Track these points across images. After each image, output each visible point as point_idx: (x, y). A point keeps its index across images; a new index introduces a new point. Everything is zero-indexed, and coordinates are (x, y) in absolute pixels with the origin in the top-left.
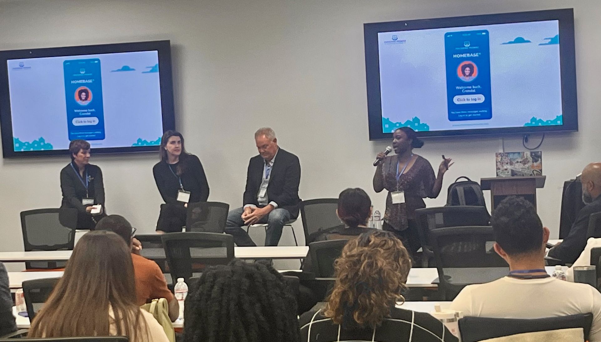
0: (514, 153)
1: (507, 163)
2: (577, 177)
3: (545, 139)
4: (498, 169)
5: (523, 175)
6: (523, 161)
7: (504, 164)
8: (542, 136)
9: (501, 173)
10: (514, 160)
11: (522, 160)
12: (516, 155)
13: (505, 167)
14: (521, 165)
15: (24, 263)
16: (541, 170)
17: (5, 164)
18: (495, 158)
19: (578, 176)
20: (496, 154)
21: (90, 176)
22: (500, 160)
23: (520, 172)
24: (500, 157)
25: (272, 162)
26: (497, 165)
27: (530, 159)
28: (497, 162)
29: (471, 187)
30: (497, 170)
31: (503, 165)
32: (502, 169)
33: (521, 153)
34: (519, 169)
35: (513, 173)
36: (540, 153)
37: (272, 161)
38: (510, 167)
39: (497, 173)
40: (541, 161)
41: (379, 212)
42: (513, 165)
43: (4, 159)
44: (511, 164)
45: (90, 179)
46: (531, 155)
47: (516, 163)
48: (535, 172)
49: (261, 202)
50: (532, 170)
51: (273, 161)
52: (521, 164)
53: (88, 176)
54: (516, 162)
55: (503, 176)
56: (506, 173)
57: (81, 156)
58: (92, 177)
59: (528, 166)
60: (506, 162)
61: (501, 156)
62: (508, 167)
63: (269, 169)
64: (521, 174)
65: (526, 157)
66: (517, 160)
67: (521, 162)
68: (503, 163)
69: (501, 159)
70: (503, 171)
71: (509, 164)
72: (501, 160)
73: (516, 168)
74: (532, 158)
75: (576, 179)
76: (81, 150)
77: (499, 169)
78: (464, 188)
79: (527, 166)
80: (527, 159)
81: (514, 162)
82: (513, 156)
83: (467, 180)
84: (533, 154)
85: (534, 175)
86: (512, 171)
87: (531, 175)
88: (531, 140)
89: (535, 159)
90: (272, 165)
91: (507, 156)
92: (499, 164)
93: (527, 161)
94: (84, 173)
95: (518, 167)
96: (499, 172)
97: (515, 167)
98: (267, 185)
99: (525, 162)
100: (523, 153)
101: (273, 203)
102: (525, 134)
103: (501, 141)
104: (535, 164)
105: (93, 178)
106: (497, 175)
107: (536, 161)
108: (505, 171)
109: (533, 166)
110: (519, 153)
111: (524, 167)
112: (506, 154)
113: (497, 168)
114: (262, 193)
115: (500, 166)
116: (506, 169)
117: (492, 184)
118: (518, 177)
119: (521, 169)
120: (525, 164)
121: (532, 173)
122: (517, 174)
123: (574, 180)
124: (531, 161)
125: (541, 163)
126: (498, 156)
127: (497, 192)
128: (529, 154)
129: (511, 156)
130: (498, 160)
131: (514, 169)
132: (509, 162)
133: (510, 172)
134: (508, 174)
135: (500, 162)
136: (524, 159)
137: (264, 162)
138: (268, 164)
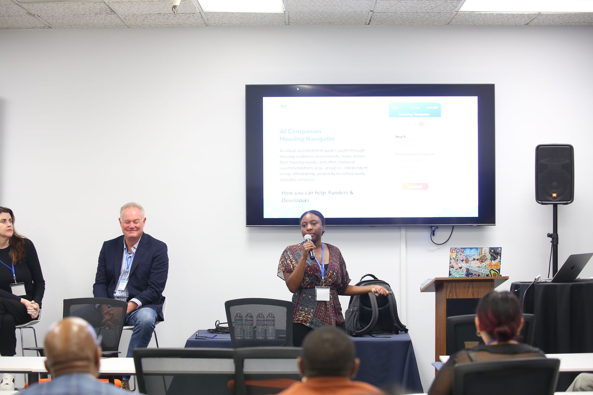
0: (471, 249)
1: (462, 261)
2: (535, 279)
5: (479, 275)
7: (459, 261)
9: (455, 272)
10: (471, 256)
11: (479, 258)
12: (473, 250)
13: (460, 265)
14: (478, 263)
16: (499, 270)
18: (449, 254)
19: (537, 278)
20: (451, 248)
22: (454, 257)
23: (476, 271)
24: (455, 253)
25: (135, 248)
26: (450, 263)
27: (489, 256)
28: (451, 259)
30: (450, 269)
31: (458, 263)
33: (479, 249)
34: (475, 268)
35: (468, 273)
36: (500, 249)
37: (134, 246)
38: (465, 265)
39: (450, 271)
40: (500, 259)
42: (469, 263)
44: (467, 261)
46: (490, 251)
47: (472, 261)
48: (492, 272)
50: (490, 270)
51: (136, 246)
52: (478, 261)
55: (457, 275)
56: (460, 273)
59: (485, 264)
60: (462, 259)
62: (463, 265)
63: (130, 257)
64: (477, 274)
65: (484, 254)
66: (474, 257)
67: (477, 260)
68: (458, 260)
69: (456, 255)
70: (456, 269)
71: (464, 262)
72: (456, 257)
74: (491, 255)
75: (535, 281)
77: (453, 268)
80: (485, 256)
81: (471, 259)
82: (470, 252)
83: (372, 279)
84: (492, 251)
85: (491, 276)
86: (468, 270)
87: (487, 275)
88: (438, 233)
89: (494, 256)
90: (134, 251)
91: (463, 252)
92: (453, 261)
93: (486, 258)
95: (474, 266)
96: (452, 271)
97: (471, 265)
99: (482, 260)
100: (481, 249)
103: (403, 233)
104: (494, 262)
106: (450, 274)
107: (495, 259)
108: (459, 270)
109: (490, 265)
110: (477, 248)
111: (481, 265)
112: (463, 250)
113: (450, 266)
115: (454, 264)
116: (461, 268)
117: (445, 284)
118: (474, 277)
119: (478, 268)
120: (483, 262)
121: (489, 273)
122: (472, 274)
123: (531, 282)
124: (489, 259)
125: (500, 261)
126: (452, 253)
127: (450, 295)
128: (488, 250)
129: (467, 252)
130: (452, 256)
131: (470, 268)
132: (464, 259)
133: (465, 272)
134: (463, 273)
135: (454, 259)
136: (482, 257)
137: (125, 247)
138: (128, 251)
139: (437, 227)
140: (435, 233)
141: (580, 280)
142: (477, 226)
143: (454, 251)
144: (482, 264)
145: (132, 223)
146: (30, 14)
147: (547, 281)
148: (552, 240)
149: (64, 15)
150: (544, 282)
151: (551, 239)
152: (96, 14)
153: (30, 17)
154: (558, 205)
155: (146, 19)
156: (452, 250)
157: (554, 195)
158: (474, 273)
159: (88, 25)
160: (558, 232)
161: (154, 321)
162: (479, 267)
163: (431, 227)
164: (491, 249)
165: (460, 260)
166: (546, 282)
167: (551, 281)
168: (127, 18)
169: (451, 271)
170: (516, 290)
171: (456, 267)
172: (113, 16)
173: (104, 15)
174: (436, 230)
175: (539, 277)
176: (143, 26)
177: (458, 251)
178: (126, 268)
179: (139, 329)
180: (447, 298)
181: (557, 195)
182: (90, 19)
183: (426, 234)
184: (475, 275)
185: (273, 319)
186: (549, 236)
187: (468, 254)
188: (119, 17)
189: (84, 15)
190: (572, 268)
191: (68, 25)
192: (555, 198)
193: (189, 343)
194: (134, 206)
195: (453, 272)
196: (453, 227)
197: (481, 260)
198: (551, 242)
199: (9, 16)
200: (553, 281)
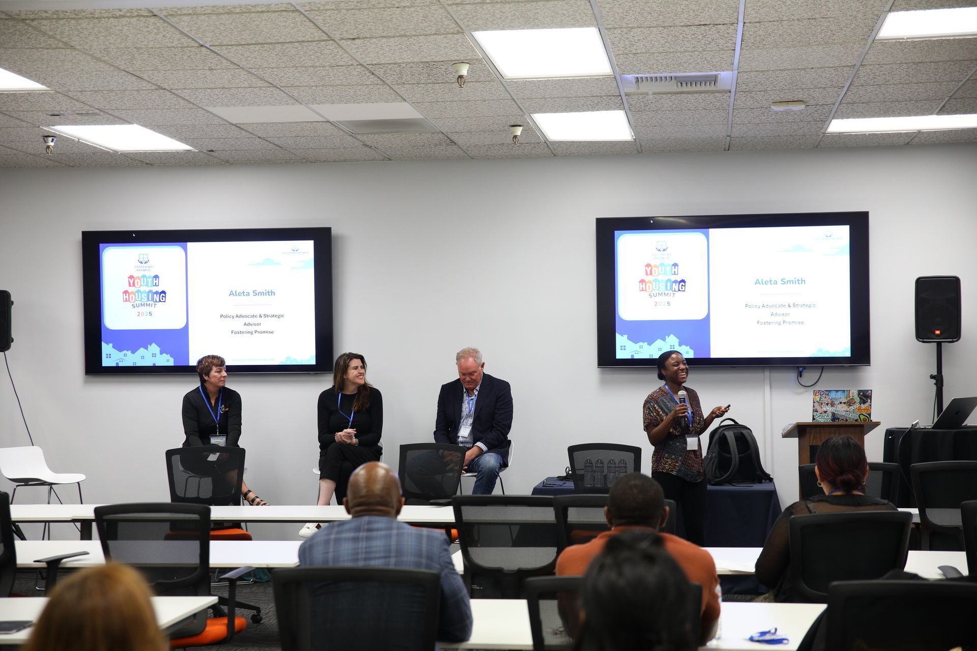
0: (837, 391)
1: (827, 404)
2: (912, 425)
4: (815, 411)
5: (846, 420)
6: (848, 402)
7: (823, 404)
9: (819, 416)
10: (837, 400)
11: (846, 401)
12: (839, 393)
13: (825, 409)
14: (845, 407)
16: (870, 415)
18: (812, 397)
20: (814, 391)
21: (223, 406)
22: (818, 400)
23: (842, 416)
24: (819, 396)
25: (477, 391)
26: (814, 406)
27: (858, 400)
28: (814, 402)
30: (813, 413)
31: (822, 406)
33: (846, 392)
34: (842, 412)
35: (834, 417)
36: (870, 392)
37: (476, 388)
38: (831, 408)
39: (813, 416)
40: (871, 403)
42: (835, 406)
44: (833, 405)
45: (223, 409)
46: (859, 394)
47: (838, 404)
48: (862, 417)
49: (462, 443)
50: (859, 414)
51: (478, 389)
52: (845, 405)
53: (221, 405)
54: (838, 402)
55: (821, 420)
56: (825, 418)
57: (215, 377)
58: (226, 407)
59: (853, 408)
61: (820, 395)
62: (828, 408)
63: (472, 399)
64: (844, 419)
65: (851, 397)
66: (841, 400)
67: (844, 403)
68: (822, 404)
69: (821, 398)
70: (821, 413)
71: (829, 405)
72: (820, 400)
73: (838, 411)
74: (860, 398)
75: (912, 428)
76: (214, 369)
80: (853, 399)
81: (836, 403)
82: (836, 395)
83: (732, 423)
84: (862, 394)
85: (861, 421)
86: (833, 414)
87: (856, 420)
89: (863, 400)
90: (476, 393)
91: (828, 395)
92: (816, 404)
93: (854, 402)
94: (216, 401)
95: (841, 410)
97: (837, 409)
98: (470, 421)
99: (850, 403)
100: (848, 391)
101: (479, 444)
104: (863, 406)
105: (227, 409)
106: (814, 419)
107: (864, 402)
108: (824, 414)
109: (859, 409)
110: (844, 391)
111: (848, 410)
112: (827, 393)
113: (813, 410)
114: (465, 431)
115: (817, 407)
116: (825, 412)
117: (808, 430)
118: (841, 422)
119: (845, 412)
120: (851, 406)
121: (858, 418)
122: (838, 419)
123: (907, 429)
124: (858, 402)
125: (871, 405)
126: (816, 395)
127: (814, 441)
128: (856, 393)
129: (833, 395)
130: (816, 399)
131: (836, 412)
132: (830, 402)
133: (830, 417)
134: (828, 418)
135: (818, 402)
136: (849, 400)
139: (805, 368)
140: (803, 374)
141: (966, 427)
142: (850, 366)
143: (817, 394)
144: (850, 408)
146: (367, 146)
147: (927, 427)
148: (936, 381)
149: (402, 147)
150: (922, 429)
151: (934, 381)
152: (436, 145)
153: (367, 149)
154: (943, 344)
155: (489, 150)
156: (815, 393)
157: (938, 332)
158: (841, 418)
159: (429, 157)
160: (943, 374)
161: (499, 467)
162: (847, 411)
163: (798, 367)
164: (859, 391)
165: (825, 403)
166: (925, 428)
167: (931, 427)
168: (469, 149)
169: (815, 415)
170: (890, 437)
171: (820, 410)
172: (454, 147)
173: (444, 146)
174: (804, 371)
175: (917, 423)
176: (488, 157)
177: (822, 393)
179: (482, 476)
180: (811, 444)
181: (940, 332)
182: (431, 151)
183: (793, 375)
184: (842, 420)
185: (625, 465)
186: (932, 377)
187: (834, 397)
188: (461, 148)
189: (423, 146)
190: (957, 413)
191: (409, 157)
192: (938, 335)
193: (536, 491)
195: (817, 416)
196: (823, 367)
198: (935, 384)
199: (344, 148)
200: (933, 428)
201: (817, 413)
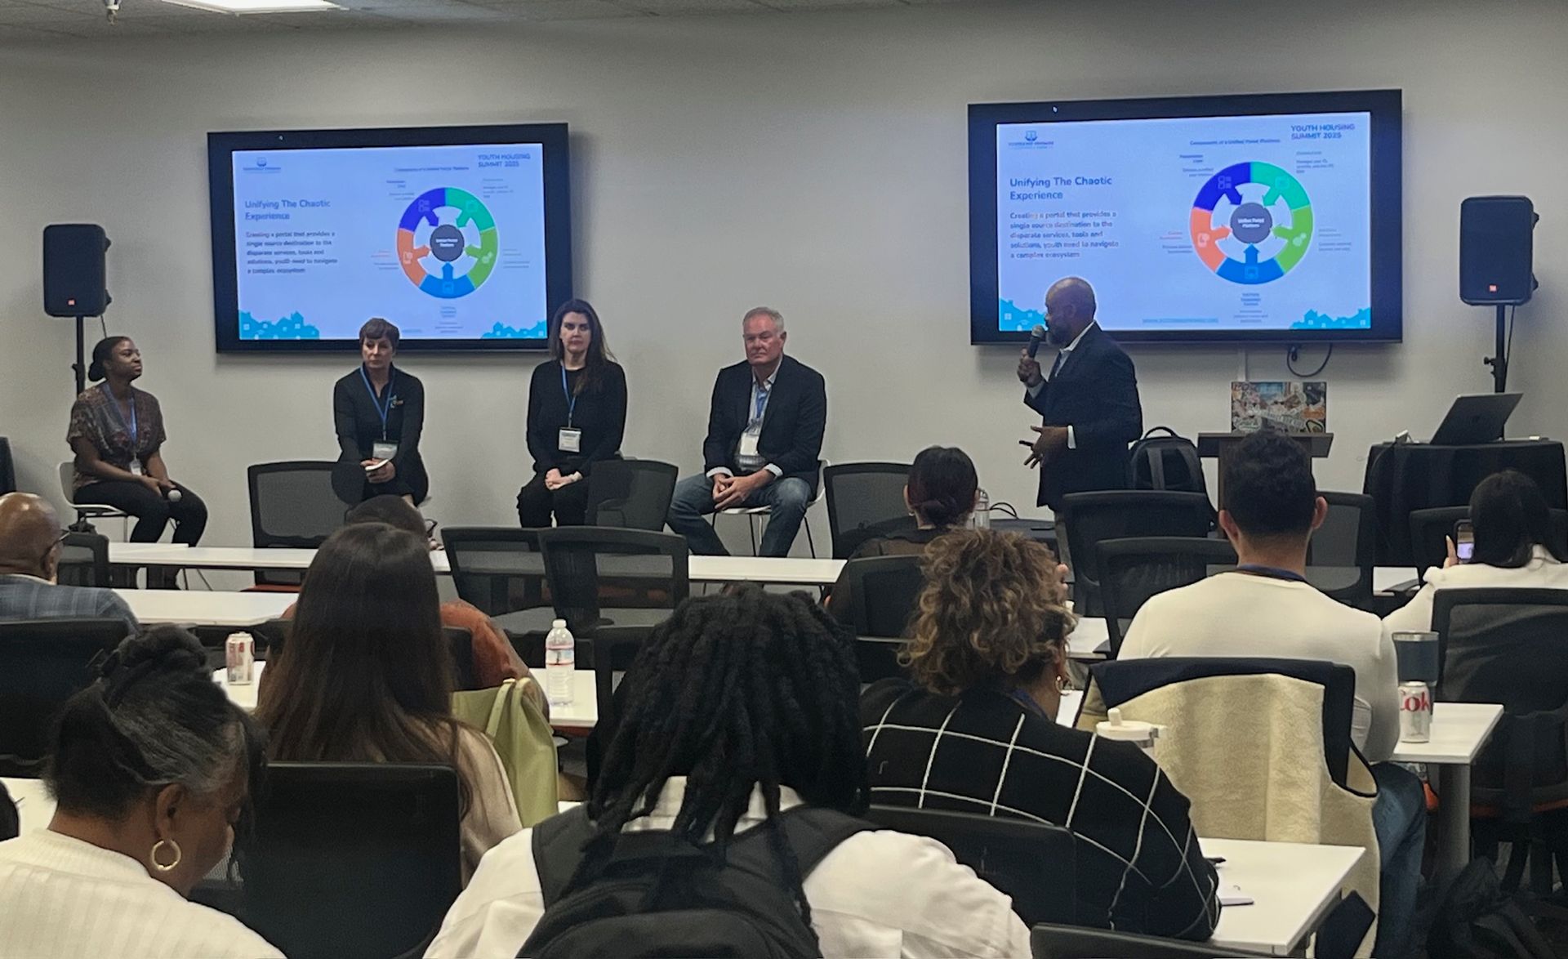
0: (1269, 384)
1: (1255, 405)
2: (1397, 438)
3: (1333, 357)
4: (1235, 414)
5: (1286, 430)
6: (1287, 401)
7: (1248, 405)
8: (1328, 351)
9: (1241, 424)
10: (1270, 397)
11: (1285, 399)
12: (1273, 387)
13: (1250, 412)
14: (1284, 410)
15: (252, 573)
16: (1324, 422)
17: (219, 363)
18: (1230, 392)
19: (1399, 436)
20: (1232, 383)
21: (395, 397)
22: (1239, 397)
23: (1280, 423)
24: (1241, 391)
25: (770, 382)
26: (1233, 408)
27: (1303, 397)
28: (1233, 402)
29: (1177, 450)
30: (1232, 417)
31: (1247, 408)
32: (1245, 416)
33: (1284, 385)
34: (1278, 418)
36: (1323, 385)
37: (769, 379)
38: (1261, 412)
39: (1233, 423)
40: (1325, 402)
41: (986, 495)
42: (1267, 408)
43: (219, 355)
44: (1263, 406)
45: (395, 402)
46: (1305, 390)
47: (1272, 405)
48: (1312, 426)
50: (1306, 421)
51: (772, 378)
52: (1283, 406)
53: (392, 396)
54: (1272, 401)
55: (1245, 430)
56: (1252, 426)
58: (398, 399)
60: (1253, 402)
61: (1243, 389)
62: (1256, 412)
63: (762, 397)
65: (1293, 394)
66: (1277, 399)
67: (1282, 403)
68: (1245, 404)
69: (1243, 395)
70: (1245, 419)
71: (1258, 406)
72: (1242, 398)
73: (1271, 415)
74: (1308, 395)
75: (1396, 443)
77: (1238, 416)
78: (1162, 452)
79: (1295, 411)
80: (1295, 397)
81: (1269, 402)
82: (1267, 390)
84: (1309, 388)
85: (1310, 431)
86: (1265, 421)
87: (1302, 431)
88: (1304, 357)
89: (1312, 399)
90: (768, 387)
91: (1255, 390)
92: (1237, 404)
93: (1296, 401)
94: (384, 391)
95: (1277, 413)
96: (1237, 421)
97: (1271, 413)
98: (758, 431)
99: (1290, 403)
100: (1287, 385)
101: (770, 465)
102: (1293, 345)
103: (1241, 356)
104: (1312, 408)
105: (401, 402)
106: (1233, 428)
107: (1314, 403)
108: (1249, 421)
109: (1307, 412)
110: (1280, 384)
111: (1289, 413)
112: (1254, 386)
113: (1232, 414)
115: (1238, 408)
116: (1252, 417)
119: (1283, 417)
120: (1292, 407)
121: (1305, 426)
123: (1390, 444)
124: (1304, 402)
125: (1325, 407)
126: (1235, 389)
128: (1300, 386)
129: (1263, 390)
130: (1236, 396)
131: (1269, 418)
132: (1258, 402)
133: (1260, 423)
134: (1255, 426)
135: (1240, 402)
136: (1290, 398)
137: (754, 380)
138: (761, 385)
140: (1297, 355)
142: (1368, 343)
143: (1237, 388)
144: (1292, 410)
145: (757, 340)
150: (1415, 444)
151: (1492, 368)
154: (1506, 307)
156: (1234, 386)
157: (1493, 288)
160: (1508, 356)
161: (805, 501)
162: (1287, 416)
163: (1288, 344)
164: (1306, 385)
165: (1250, 403)
166: (1421, 444)
167: (1430, 441)
169: (1235, 421)
171: (1243, 414)
174: (1299, 350)
175: (1406, 436)
177: (1246, 387)
178: (756, 416)
179: (780, 512)
181: (1498, 288)
183: (1283, 357)
186: (1489, 362)
187: (1265, 392)
192: (1495, 293)
194: (763, 312)
195: (1238, 423)
196: (1330, 344)
197: (1288, 404)
200: (1432, 443)
201: (1239, 419)
